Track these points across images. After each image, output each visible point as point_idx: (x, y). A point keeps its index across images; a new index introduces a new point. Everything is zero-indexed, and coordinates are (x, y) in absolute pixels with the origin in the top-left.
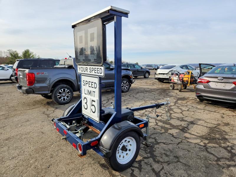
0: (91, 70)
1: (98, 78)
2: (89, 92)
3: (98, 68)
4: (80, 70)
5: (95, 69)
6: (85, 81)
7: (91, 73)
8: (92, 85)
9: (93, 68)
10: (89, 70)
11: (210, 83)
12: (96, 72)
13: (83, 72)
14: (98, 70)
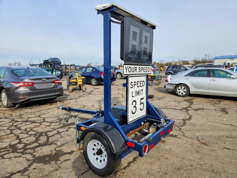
0: (140, 69)
1: (145, 76)
2: (137, 92)
3: (147, 68)
4: (127, 70)
5: (144, 69)
6: (133, 83)
7: (140, 73)
8: (140, 84)
9: (142, 68)
10: (138, 70)
11: (35, 85)
12: (144, 71)
13: (131, 73)
14: (147, 69)
